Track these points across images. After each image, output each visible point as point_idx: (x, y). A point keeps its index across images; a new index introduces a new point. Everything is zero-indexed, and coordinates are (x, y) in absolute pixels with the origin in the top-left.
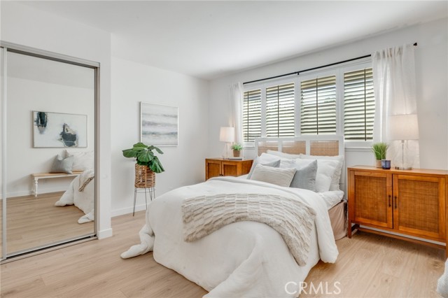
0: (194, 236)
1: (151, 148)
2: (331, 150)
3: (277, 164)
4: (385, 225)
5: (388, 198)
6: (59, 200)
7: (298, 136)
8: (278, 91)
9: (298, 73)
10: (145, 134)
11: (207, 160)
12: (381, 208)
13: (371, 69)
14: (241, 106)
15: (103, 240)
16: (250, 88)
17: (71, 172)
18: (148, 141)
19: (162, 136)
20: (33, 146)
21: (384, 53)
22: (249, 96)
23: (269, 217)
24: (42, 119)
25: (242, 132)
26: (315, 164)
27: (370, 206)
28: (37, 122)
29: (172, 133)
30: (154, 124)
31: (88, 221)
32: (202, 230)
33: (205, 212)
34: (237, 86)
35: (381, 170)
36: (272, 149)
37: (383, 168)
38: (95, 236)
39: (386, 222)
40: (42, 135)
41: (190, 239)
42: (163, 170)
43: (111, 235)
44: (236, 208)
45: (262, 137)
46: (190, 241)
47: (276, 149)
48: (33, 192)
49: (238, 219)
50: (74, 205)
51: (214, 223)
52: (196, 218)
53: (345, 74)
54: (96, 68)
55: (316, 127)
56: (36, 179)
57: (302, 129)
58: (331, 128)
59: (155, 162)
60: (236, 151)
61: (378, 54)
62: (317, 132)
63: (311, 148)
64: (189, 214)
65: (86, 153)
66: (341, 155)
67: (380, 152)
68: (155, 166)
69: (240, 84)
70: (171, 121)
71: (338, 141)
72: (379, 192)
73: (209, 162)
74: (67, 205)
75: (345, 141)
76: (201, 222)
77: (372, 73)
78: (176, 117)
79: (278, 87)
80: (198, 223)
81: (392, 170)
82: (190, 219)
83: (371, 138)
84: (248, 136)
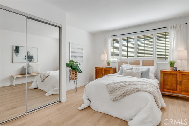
0: (117, 98)
1: (76, 63)
2: (152, 63)
3: (132, 69)
4: (176, 92)
5: (177, 82)
6: (31, 86)
7: (136, 58)
8: (127, 40)
9: (136, 33)
10: (72, 56)
11: (95, 68)
12: (174, 85)
13: (168, 32)
14: (110, 45)
15: (64, 103)
16: (114, 38)
17: (31, 73)
18: (74, 60)
19: (78, 57)
20: (13, 62)
21: (174, 26)
22: (114, 41)
23: (149, 90)
24: (17, 50)
25: (110, 56)
26: (149, 69)
27: (170, 85)
28: (15, 51)
29: (81, 56)
30: (75, 52)
31: (50, 95)
32: (121, 96)
33: (120, 88)
34: (108, 37)
35: (173, 71)
36: (125, 63)
37: (174, 70)
38: (59, 101)
39: (176, 91)
40: (17, 57)
41: (114, 100)
42: (82, 72)
43: (66, 100)
44: (134, 87)
45: (120, 58)
46: (115, 101)
47: (127, 63)
48: (12, 84)
49: (138, 91)
50: (37, 88)
51: (126, 93)
52: (116, 91)
53: (157, 34)
54: (60, 27)
55: (144, 54)
56: (15, 77)
57: (138, 55)
58: (151, 55)
59: (78, 69)
60: (109, 64)
61: (171, 27)
62: (145, 56)
63: (142, 63)
64: (111, 90)
65: (37, 65)
66: (155, 65)
67: (172, 64)
68: (79, 70)
69: (110, 36)
70: (81, 51)
71: (154, 60)
72: (173, 79)
73: (97, 68)
74: (35, 88)
75: (157, 60)
76: (119, 93)
77: (168, 34)
78: (83, 49)
79: (128, 38)
80: (117, 93)
81: (177, 71)
82: (113, 92)
83: (168, 59)
84: (113, 58)
